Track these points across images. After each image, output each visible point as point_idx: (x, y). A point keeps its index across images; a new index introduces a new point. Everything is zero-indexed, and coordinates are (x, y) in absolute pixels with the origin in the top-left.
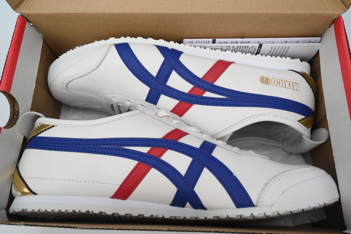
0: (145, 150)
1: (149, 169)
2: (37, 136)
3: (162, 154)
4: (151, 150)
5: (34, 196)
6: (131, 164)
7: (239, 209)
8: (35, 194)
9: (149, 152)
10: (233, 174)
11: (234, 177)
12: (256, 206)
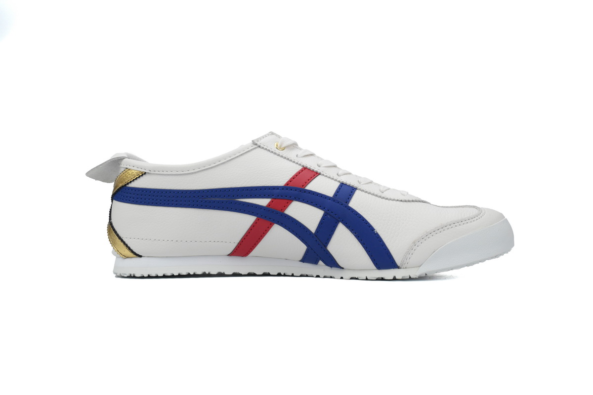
0: (264, 202)
1: (271, 225)
2: (127, 186)
3: (286, 207)
4: (271, 202)
5: (138, 259)
6: (248, 220)
7: (380, 270)
8: (140, 256)
9: (269, 205)
10: (375, 230)
11: (375, 234)
12: (401, 268)
